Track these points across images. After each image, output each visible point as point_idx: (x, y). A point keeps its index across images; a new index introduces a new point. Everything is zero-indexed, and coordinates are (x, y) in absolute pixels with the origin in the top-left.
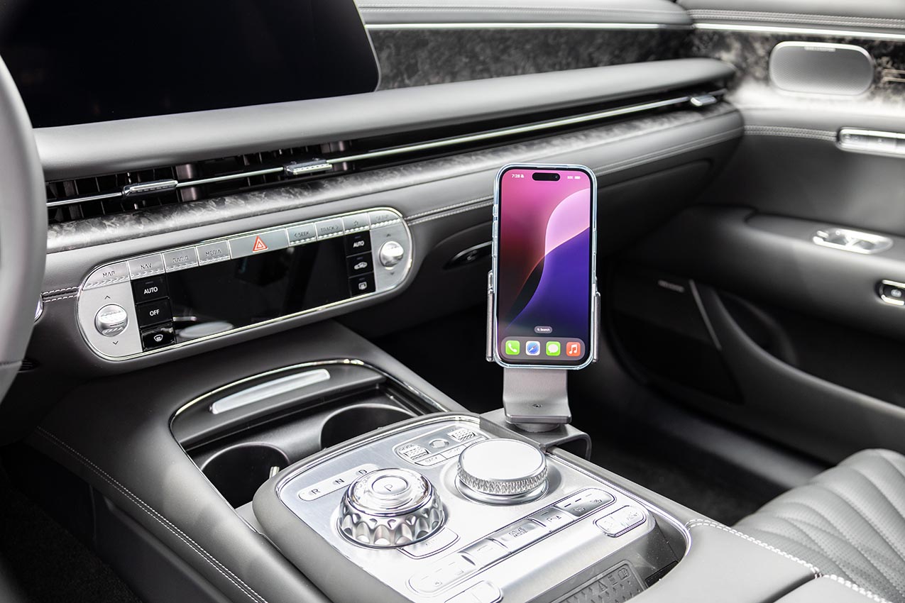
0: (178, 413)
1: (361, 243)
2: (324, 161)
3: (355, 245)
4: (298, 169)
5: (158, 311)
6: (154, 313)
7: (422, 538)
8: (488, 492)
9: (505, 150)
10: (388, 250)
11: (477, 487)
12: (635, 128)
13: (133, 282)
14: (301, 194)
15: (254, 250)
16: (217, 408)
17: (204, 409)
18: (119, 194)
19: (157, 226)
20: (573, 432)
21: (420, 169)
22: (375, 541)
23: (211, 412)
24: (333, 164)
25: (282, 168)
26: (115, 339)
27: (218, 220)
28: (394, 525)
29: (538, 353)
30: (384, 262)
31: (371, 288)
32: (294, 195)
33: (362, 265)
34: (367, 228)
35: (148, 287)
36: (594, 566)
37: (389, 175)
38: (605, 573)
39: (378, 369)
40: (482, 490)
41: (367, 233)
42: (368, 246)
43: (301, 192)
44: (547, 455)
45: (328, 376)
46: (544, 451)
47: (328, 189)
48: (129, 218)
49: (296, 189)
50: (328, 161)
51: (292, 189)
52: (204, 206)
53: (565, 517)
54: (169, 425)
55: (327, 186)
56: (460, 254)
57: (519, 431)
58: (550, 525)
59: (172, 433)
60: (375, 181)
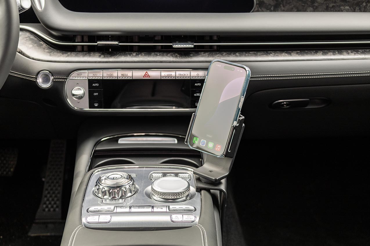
1: (199, 84)
2: (193, 43)
3: (196, 84)
4: (177, 45)
5: (97, 94)
6: (96, 94)
13: (89, 80)
15: (143, 77)
16: (121, 141)
18: (96, 44)
24: (195, 46)
25: (172, 44)
26: (79, 101)
29: (204, 146)
33: (198, 95)
35: (95, 83)
41: (203, 80)
43: (177, 56)
44: (199, 192)
45: (176, 142)
46: (199, 190)
47: (191, 56)
48: (97, 54)
49: (176, 54)
50: (195, 44)
51: (174, 54)
52: (130, 55)
53: (164, 209)
54: (97, 142)
55: (191, 55)
56: (276, 102)
57: (198, 180)
58: (155, 210)
59: (96, 145)
60: (218, 56)
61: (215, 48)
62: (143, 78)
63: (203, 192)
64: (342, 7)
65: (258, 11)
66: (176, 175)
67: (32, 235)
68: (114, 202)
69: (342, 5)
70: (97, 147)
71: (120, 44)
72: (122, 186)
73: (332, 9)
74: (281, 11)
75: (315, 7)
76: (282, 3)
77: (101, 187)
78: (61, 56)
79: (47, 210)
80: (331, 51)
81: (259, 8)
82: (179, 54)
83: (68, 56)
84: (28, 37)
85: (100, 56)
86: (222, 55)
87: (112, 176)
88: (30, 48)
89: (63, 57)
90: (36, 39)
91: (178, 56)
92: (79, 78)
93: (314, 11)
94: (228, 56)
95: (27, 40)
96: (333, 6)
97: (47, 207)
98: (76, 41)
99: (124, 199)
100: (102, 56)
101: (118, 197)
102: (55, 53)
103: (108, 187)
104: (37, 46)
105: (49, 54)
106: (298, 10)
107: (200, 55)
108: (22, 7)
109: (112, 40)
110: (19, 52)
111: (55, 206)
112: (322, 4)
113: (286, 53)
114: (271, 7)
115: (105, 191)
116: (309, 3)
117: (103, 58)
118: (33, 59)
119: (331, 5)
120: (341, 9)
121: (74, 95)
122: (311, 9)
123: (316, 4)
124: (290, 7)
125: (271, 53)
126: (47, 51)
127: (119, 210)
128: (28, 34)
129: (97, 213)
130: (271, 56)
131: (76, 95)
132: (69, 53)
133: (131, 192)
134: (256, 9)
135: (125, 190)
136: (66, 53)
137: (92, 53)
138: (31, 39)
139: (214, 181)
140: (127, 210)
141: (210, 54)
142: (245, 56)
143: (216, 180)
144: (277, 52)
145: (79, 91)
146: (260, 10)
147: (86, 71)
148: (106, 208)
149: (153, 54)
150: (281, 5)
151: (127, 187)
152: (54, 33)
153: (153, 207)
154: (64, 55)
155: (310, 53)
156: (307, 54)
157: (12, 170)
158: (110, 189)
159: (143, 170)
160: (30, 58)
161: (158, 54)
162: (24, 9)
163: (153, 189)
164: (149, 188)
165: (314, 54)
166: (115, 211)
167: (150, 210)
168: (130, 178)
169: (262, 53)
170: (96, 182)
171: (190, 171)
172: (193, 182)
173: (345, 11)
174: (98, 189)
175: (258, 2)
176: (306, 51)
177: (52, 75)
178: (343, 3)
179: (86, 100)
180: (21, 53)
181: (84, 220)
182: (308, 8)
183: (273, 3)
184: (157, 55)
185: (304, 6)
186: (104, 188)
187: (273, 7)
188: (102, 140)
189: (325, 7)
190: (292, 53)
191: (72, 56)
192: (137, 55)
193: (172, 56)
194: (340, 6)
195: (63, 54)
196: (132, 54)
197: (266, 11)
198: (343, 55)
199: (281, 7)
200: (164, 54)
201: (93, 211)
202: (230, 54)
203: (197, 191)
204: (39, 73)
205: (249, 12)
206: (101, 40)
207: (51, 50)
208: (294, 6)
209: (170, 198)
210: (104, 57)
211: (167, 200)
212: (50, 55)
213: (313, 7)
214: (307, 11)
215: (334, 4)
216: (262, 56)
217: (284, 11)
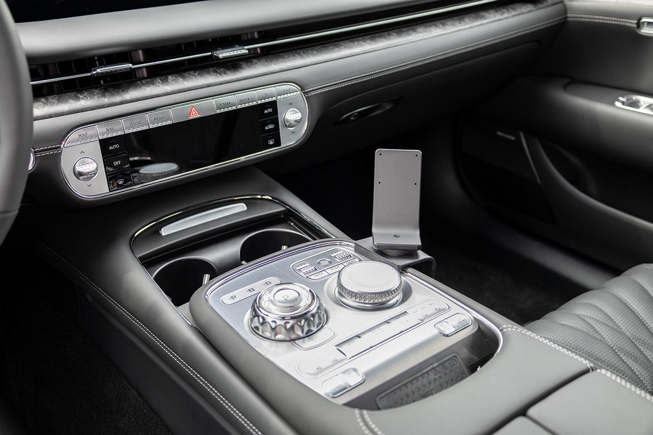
0: (136, 235)
1: (270, 110)
2: (242, 47)
3: (266, 112)
4: (223, 54)
5: (119, 162)
6: (117, 163)
7: (309, 334)
8: (358, 300)
9: (381, 37)
10: (291, 115)
11: (350, 297)
12: (482, 17)
13: (101, 141)
14: (225, 73)
15: (190, 116)
16: (165, 231)
17: (155, 232)
18: (89, 74)
19: (117, 99)
20: (422, 256)
21: (315, 52)
22: (275, 336)
23: (161, 234)
24: (248, 49)
25: (211, 53)
26: (89, 182)
27: (163, 94)
28: (288, 326)
30: (288, 124)
31: (278, 143)
32: (220, 74)
33: (271, 126)
34: (274, 99)
35: (112, 144)
36: (432, 357)
37: (291, 58)
38: (440, 362)
39: (282, 203)
40: (354, 299)
41: (275, 102)
42: (275, 112)
45: (245, 208)
47: (244, 69)
49: (221, 69)
55: (244, 66)
56: (345, 116)
59: (132, 250)
60: (281, 62)
61: (259, 51)
82: (225, 68)
149: (186, 75)
161: (196, 74)
192: (163, 81)
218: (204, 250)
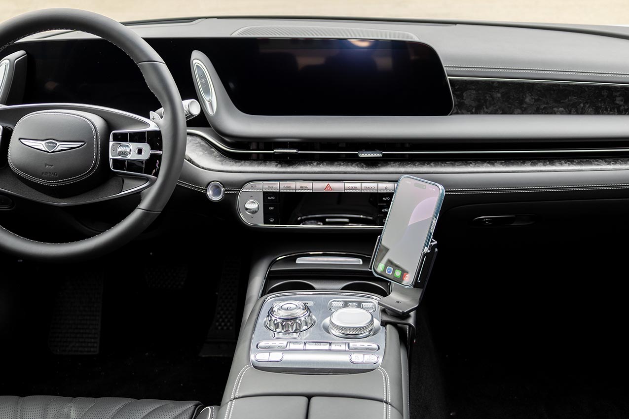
1: (388, 199)
3: (384, 199)
4: (363, 154)
5: (273, 208)
6: (271, 208)
7: (287, 332)
13: (264, 193)
16: (299, 261)
17: (293, 260)
18: (272, 152)
20: (410, 321)
23: (295, 261)
25: (356, 152)
26: (253, 215)
29: (390, 274)
33: (387, 210)
34: (393, 191)
35: (270, 196)
36: (332, 369)
41: (392, 194)
42: (390, 201)
43: (363, 166)
44: (384, 326)
45: (361, 263)
46: (384, 324)
47: (379, 167)
48: (274, 164)
49: (362, 164)
50: (383, 153)
51: (360, 163)
52: (310, 164)
53: (344, 347)
54: (273, 261)
55: (379, 165)
56: (477, 218)
57: (384, 311)
58: (333, 347)
59: (270, 265)
60: (410, 167)
62: (325, 191)
63: (388, 326)
64: (555, 109)
65: (457, 113)
66: (359, 305)
67: (204, 356)
68: (287, 336)
69: (556, 107)
70: (273, 267)
71: (299, 152)
72: (297, 318)
73: (543, 111)
74: (484, 114)
75: (523, 109)
76: (484, 104)
77: (273, 318)
78: (233, 165)
79: (220, 328)
80: (541, 161)
81: (459, 110)
82: (365, 164)
83: (242, 165)
84: (199, 143)
85: (277, 166)
86: (414, 165)
87: (286, 307)
88: (200, 156)
89: (236, 166)
90: (207, 145)
91: (365, 166)
92: (253, 190)
93: (522, 113)
94: (421, 167)
95: (197, 146)
96: (545, 108)
97: (220, 325)
98: (251, 149)
99: (298, 333)
100: (279, 166)
101: (292, 330)
102: (227, 162)
103: (281, 319)
104: (209, 154)
105: (220, 163)
106: (504, 112)
107: (390, 166)
108: (190, 113)
109: (290, 148)
110: (188, 160)
111: (229, 324)
112: (532, 105)
113: (488, 163)
114: (472, 109)
115: (278, 323)
116: (516, 104)
117: (279, 168)
118: (203, 168)
119: (542, 107)
120: (555, 110)
121: (247, 209)
122: (519, 111)
123: (525, 106)
124: (495, 108)
125: (471, 163)
126: (219, 159)
127: (292, 346)
128: (199, 139)
129: (269, 349)
130: (471, 167)
131: (250, 209)
132: (242, 162)
133: (307, 325)
134: (456, 111)
135: (300, 323)
136: (239, 162)
137: (268, 162)
138: (202, 146)
139: (401, 314)
140: (301, 346)
141: (401, 163)
142: (441, 166)
143: (403, 313)
144: (478, 162)
145: (252, 205)
146: (460, 112)
147: (261, 183)
148: (278, 343)
149: (336, 163)
150: (484, 107)
151: (303, 319)
152: (227, 139)
153: (330, 344)
154: (237, 164)
155: (516, 163)
156: (513, 164)
157: (182, 283)
158: (283, 322)
159: (321, 297)
160: (200, 167)
161: (342, 164)
162: (192, 115)
163: (332, 323)
164: (327, 321)
165: (521, 165)
166: (288, 348)
167: (327, 347)
168: (307, 308)
169: (461, 163)
170: (268, 313)
171: (375, 300)
172: (378, 313)
173: (559, 113)
174: (270, 321)
175: (457, 103)
176: (512, 161)
177: (224, 187)
178: (556, 105)
179: (261, 214)
180: (190, 161)
181: (252, 358)
182: (515, 110)
183: (474, 104)
184: (340, 165)
185: (510, 108)
186: (277, 320)
187: (474, 109)
188: (278, 259)
189: (535, 109)
190: (495, 163)
191: (246, 166)
192: (318, 164)
193: (358, 166)
194: (553, 108)
195: (236, 162)
196: (312, 163)
197: (468, 114)
198: (555, 166)
199: (484, 108)
200: (349, 164)
201: (263, 347)
202: (424, 164)
203: (381, 325)
204: (209, 183)
205: (447, 115)
206: (278, 148)
207: (222, 158)
208: (499, 108)
209: (351, 333)
210: (281, 166)
211: (347, 336)
212: (222, 164)
213: (521, 108)
214: (515, 114)
215: (546, 106)
216: (461, 166)
217: (487, 113)
218: (318, 281)
